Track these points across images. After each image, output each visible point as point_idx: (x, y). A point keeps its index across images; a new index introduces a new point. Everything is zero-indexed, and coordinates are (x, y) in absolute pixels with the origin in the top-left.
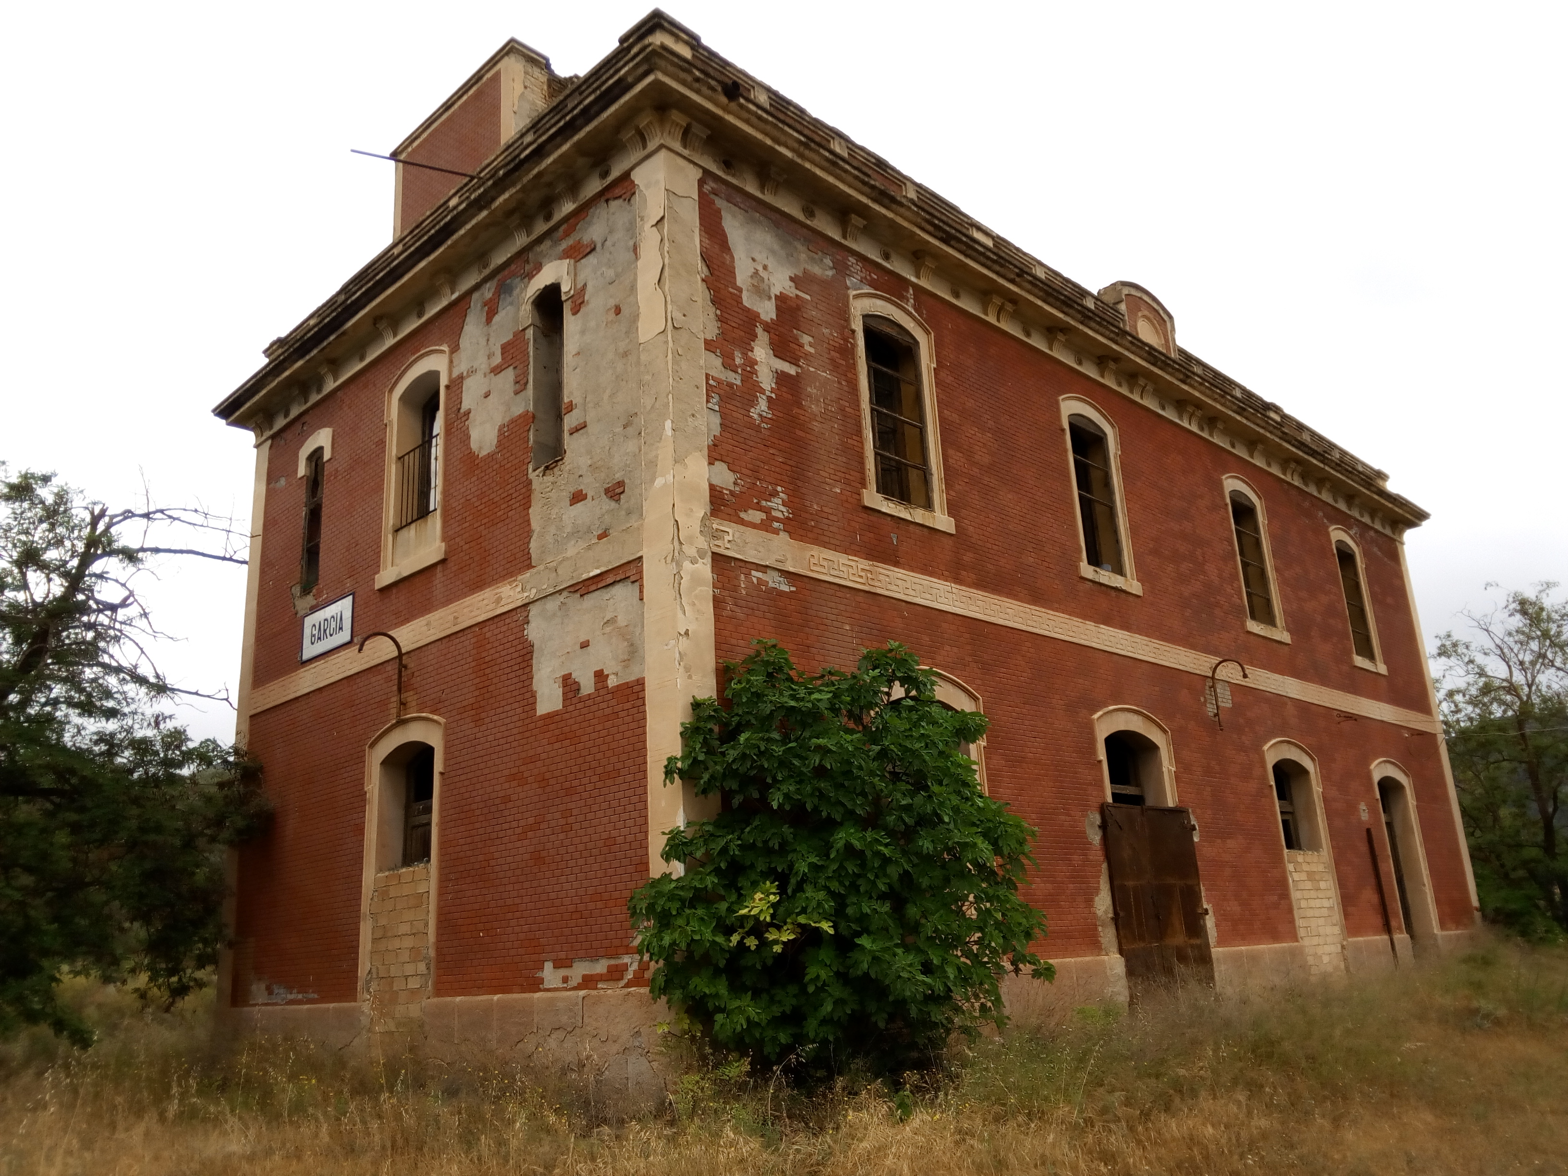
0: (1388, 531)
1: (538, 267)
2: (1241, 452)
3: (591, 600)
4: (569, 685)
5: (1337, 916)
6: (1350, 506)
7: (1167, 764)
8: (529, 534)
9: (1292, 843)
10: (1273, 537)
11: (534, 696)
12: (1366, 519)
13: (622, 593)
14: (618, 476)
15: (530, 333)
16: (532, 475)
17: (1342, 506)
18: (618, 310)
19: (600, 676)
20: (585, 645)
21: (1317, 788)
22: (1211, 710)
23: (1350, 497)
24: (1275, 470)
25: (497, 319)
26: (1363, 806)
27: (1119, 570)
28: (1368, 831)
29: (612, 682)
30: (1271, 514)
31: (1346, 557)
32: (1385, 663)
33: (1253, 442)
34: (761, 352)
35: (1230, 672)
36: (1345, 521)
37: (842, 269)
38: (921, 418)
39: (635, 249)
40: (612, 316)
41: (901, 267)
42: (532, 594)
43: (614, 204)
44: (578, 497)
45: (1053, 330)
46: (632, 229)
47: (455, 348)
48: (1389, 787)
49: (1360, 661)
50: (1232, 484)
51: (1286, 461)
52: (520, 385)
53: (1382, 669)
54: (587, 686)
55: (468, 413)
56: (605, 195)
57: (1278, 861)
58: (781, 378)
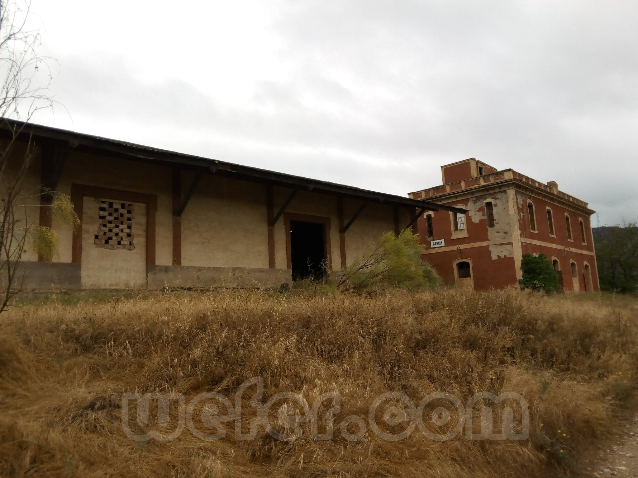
0: (588, 216)
1: (486, 198)
2: (567, 208)
3: (502, 246)
4: (499, 256)
5: (579, 288)
6: (582, 213)
7: (559, 265)
8: (488, 236)
9: (573, 277)
10: (571, 223)
11: (492, 257)
12: (584, 215)
13: (508, 247)
14: (506, 231)
15: (485, 208)
16: (487, 228)
17: (581, 213)
18: (504, 209)
19: (505, 256)
20: (502, 252)
21: (577, 267)
22: (564, 255)
23: (582, 211)
24: (571, 210)
25: (476, 203)
26: (583, 270)
27: (553, 234)
28: (583, 274)
29: (507, 257)
30: (571, 218)
31: (581, 223)
32: (587, 243)
33: (568, 206)
34: (521, 213)
35: (567, 249)
36: (581, 216)
37: (526, 198)
38: (533, 217)
39: (508, 201)
40: (503, 209)
41: (530, 194)
42: (490, 244)
43: (502, 194)
44: (498, 232)
45: (545, 197)
46: (507, 198)
47: (466, 206)
48: (587, 266)
49: (583, 244)
50: (566, 214)
51: (573, 208)
52: (484, 215)
53: (586, 244)
54: (502, 257)
55: (471, 216)
56: (501, 192)
57: (572, 279)
58: (523, 216)
